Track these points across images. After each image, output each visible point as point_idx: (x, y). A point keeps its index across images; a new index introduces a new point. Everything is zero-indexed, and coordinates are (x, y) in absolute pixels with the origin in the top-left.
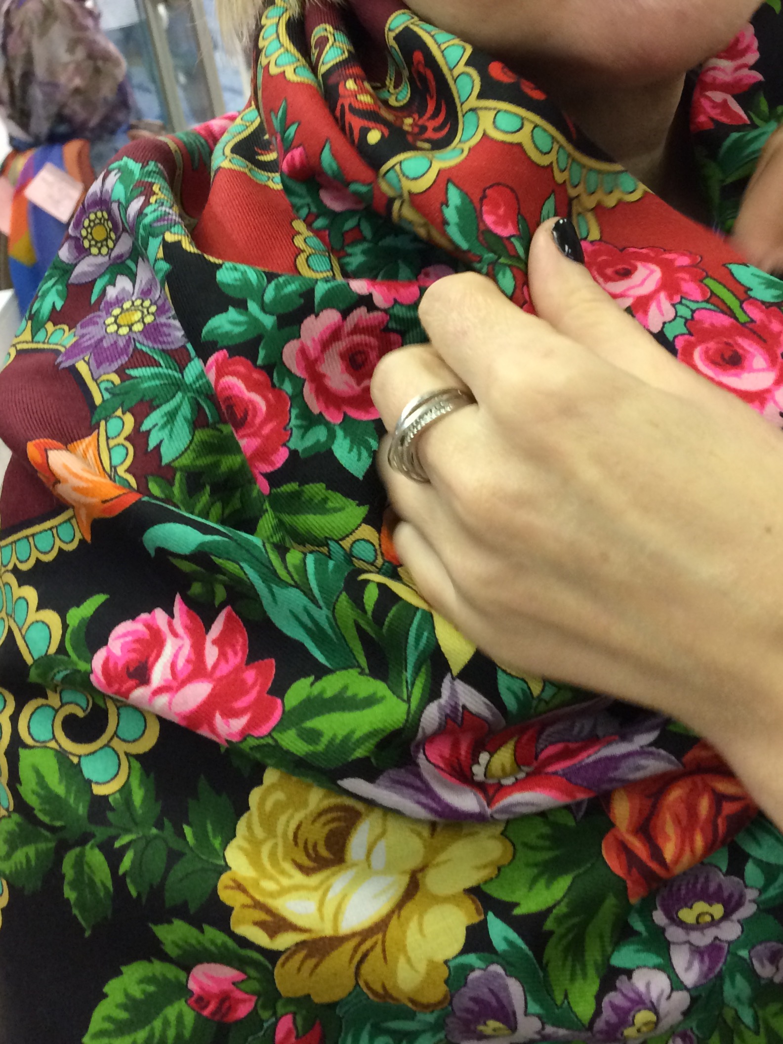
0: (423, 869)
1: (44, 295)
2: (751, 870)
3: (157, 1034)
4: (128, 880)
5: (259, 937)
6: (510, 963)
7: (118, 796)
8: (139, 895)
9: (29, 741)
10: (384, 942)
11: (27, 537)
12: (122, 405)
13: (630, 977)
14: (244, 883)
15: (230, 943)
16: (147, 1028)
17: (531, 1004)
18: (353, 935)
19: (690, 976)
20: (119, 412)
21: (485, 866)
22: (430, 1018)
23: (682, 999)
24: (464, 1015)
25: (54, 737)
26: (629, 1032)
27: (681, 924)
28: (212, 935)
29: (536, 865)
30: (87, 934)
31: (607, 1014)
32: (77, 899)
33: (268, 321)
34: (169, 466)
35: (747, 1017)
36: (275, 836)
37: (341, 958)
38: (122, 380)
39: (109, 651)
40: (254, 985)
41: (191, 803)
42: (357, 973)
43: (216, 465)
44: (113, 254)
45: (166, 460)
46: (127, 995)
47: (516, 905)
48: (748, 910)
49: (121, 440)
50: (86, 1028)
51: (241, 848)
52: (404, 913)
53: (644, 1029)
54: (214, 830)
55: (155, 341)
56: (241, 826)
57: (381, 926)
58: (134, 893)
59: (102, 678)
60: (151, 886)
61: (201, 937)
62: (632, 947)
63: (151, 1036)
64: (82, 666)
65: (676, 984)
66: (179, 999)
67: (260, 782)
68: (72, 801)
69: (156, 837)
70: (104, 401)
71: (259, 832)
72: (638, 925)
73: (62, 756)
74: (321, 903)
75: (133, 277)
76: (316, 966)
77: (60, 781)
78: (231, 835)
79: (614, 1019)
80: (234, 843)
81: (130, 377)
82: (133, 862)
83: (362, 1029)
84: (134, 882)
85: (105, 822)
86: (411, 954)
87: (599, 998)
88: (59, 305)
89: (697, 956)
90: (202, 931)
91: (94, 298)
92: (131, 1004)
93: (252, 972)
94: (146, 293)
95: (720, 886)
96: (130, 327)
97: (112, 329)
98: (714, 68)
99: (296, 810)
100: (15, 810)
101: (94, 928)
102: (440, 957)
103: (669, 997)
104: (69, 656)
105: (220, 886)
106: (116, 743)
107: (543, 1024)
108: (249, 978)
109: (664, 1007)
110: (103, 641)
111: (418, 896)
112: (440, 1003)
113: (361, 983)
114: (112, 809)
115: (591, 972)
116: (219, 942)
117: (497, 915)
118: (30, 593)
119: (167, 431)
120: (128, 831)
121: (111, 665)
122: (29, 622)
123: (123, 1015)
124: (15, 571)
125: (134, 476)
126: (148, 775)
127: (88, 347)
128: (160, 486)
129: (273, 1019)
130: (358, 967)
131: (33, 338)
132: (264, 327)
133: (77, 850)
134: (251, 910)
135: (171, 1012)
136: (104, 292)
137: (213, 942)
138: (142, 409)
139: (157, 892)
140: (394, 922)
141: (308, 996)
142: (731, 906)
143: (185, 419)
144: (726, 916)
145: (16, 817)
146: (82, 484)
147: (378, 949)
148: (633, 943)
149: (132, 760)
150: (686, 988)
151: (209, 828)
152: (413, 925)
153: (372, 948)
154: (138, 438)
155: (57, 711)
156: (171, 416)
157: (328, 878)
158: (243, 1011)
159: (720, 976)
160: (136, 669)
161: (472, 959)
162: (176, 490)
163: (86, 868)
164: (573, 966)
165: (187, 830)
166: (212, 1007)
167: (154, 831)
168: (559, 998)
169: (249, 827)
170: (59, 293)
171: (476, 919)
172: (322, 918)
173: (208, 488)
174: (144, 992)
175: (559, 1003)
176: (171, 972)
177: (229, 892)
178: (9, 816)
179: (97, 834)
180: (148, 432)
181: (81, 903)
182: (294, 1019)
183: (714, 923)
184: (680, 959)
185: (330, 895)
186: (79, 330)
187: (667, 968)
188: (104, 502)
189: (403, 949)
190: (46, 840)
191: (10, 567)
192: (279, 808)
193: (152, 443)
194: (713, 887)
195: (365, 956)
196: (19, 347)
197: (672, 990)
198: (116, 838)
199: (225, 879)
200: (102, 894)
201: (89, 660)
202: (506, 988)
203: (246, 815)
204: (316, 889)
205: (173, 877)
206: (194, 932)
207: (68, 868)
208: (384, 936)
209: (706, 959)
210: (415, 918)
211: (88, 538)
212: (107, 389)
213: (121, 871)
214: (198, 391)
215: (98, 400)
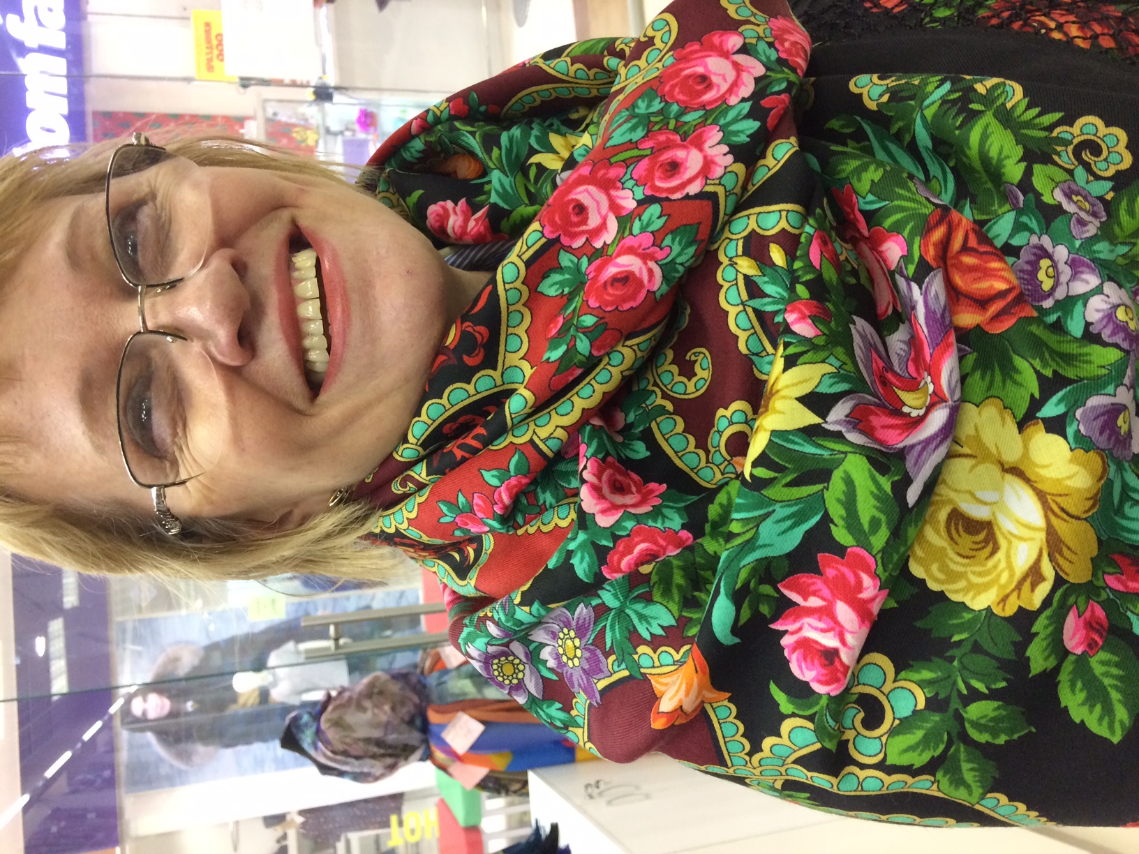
0: (1002, 465)
1: (550, 717)
2: (1016, 242)
3: (1115, 682)
4: (993, 687)
5: (1044, 589)
6: (1074, 404)
7: (926, 690)
8: (1004, 680)
9: (881, 756)
10: (1053, 495)
11: (725, 743)
12: (631, 655)
13: (1092, 323)
14: (1001, 596)
15: (1048, 612)
16: (1109, 689)
17: (1106, 391)
18: (1046, 517)
19: (1093, 280)
20: (636, 657)
21: (1003, 420)
22: (1113, 468)
23: (1109, 287)
24: (1112, 442)
25: (879, 738)
26: (1132, 325)
27: (1053, 289)
28: (1040, 625)
29: (1004, 381)
30: (1034, 730)
31: (1118, 339)
32: (1006, 734)
33: (582, 536)
34: (677, 621)
35: (1123, 249)
36: (966, 572)
37: (1063, 528)
38: (614, 653)
39: (813, 680)
40: (1082, 600)
41: (935, 634)
42: (1078, 518)
43: (679, 587)
44: (524, 660)
45: (673, 623)
46: (1083, 704)
47: (1032, 395)
48: (1046, 241)
49: (655, 656)
50: (1106, 739)
51: (973, 598)
52: (1033, 478)
53: (1131, 316)
54: (956, 618)
55: (587, 630)
56: (955, 597)
57: (1041, 496)
58: (1003, 684)
59: (834, 686)
60: (998, 668)
61: (1042, 636)
62: (1069, 321)
63: (1116, 688)
64: (824, 702)
65: (1098, 290)
66: (1088, 662)
67: (924, 581)
68: (929, 725)
69: (961, 662)
70: (627, 669)
71: (962, 584)
72: (1052, 318)
73: (892, 732)
74: (1021, 539)
75: (542, 645)
76: (1069, 548)
77: (914, 734)
78: (963, 605)
79: (1122, 335)
80: (969, 603)
81: (612, 647)
82: (979, 680)
83: (1118, 524)
84: (995, 682)
85: (947, 701)
86: (1064, 475)
87: (1105, 344)
88: (558, 705)
89: (1078, 276)
90: (1037, 634)
91: (555, 678)
92: (1090, 701)
93: (1071, 600)
94: (554, 636)
95: (1028, 262)
96: (576, 648)
97: (576, 662)
98: (453, 228)
99: (947, 556)
100: (934, 776)
101: (1030, 724)
102: (1068, 454)
103: (1108, 296)
104: (816, 712)
105: (1002, 614)
106: (886, 689)
107: (1122, 384)
108: (1076, 603)
109: (1114, 300)
110: (806, 685)
111: (1022, 468)
112: (1102, 458)
113: (1084, 516)
114: (937, 694)
115: (1085, 350)
116: (1046, 622)
117: (1039, 410)
118: (768, 742)
119: (652, 621)
120: (955, 683)
121: (823, 679)
122: (790, 744)
123: (1098, 708)
124: (750, 754)
125: (682, 646)
126: (912, 666)
127: (588, 680)
128: (691, 628)
129: (1108, 590)
130: (1072, 516)
131: (580, 727)
132: (584, 541)
133: (967, 725)
134: (1022, 592)
135: (1098, 669)
136: (551, 670)
137: (1046, 627)
138: (635, 639)
139: (1004, 665)
140: (1039, 486)
141: (1092, 559)
142: (1044, 253)
143: (644, 608)
144: (1050, 257)
145: (939, 775)
146: (683, 688)
147: (1059, 499)
148: (1066, 322)
149: (899, 677)
150: (1102, 284)
151: (955, 622)
152: (1043, 472)
153: (1057, 503)
154: (655, 643)
155: (858, 733)
156: (642, 617)
157: (1002, 533)
158: (1100, 613)
159: (1093, 260)
160: (827, 659)
161: (1070, 431)
162: (695, 616)
163: (983, 721)
164: (1080, 361)
165: (956, 638)
166: (1096, 637)
167: (955, 663)
168: (1104, 371)
169: (957, 591)
170: (549, 707)
171: (1041, 425)
172: (1032, 539)
173: (696, 594)
174: (1081, 690)
175: (1107, 372)
176: (1068, 667)
177: (1007, 607)
178: (938, 782)
179: (956, 706)
180: (652, 634)
181: (1011, 731)
182: (1109, 574)
183: (1054, 265)
184: (1079, 288)
185: (1015, 532)
186: (576, 689)
187: (1085, 298)
188: (697, 672)
189: (1059, 481)
190: (958, 750)
191: (747, 758)
192: (944, 568)
193: (660, 632)
194: (1028, 268)
195: (1063, 510)
196: (586, 739)
197: (1102, 293)
198: (959, 692)
199: (997, 611)
200: (1004, 713)
201: (820, 695)
202: (1094, 408)
203: (947, 594)
204: (1010, 542)
205: (994, 651)
206: (1036, 640)
207: (982, 738)
208: (1049, 494)
209: (1080, 269)
210: (1037, 470)
211: (728, 695)
212: (619, 666)
213: (986, 691)
214: (626, 598)
215: (626, 673)
